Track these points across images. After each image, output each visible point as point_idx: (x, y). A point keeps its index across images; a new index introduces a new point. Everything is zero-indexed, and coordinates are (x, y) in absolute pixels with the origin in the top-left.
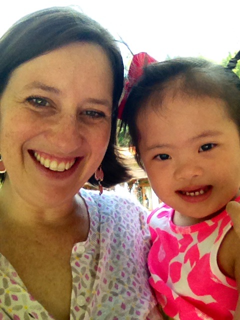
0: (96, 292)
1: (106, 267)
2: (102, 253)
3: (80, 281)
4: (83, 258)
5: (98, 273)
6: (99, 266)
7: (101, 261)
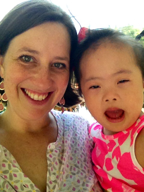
0: (63, 173)
1: (68, 158)
2: (66, 149)
3: (52, 166)
4: (54, 152)
5: (63, 161)
6: (64, 157)
7: (65, 154)
